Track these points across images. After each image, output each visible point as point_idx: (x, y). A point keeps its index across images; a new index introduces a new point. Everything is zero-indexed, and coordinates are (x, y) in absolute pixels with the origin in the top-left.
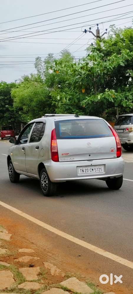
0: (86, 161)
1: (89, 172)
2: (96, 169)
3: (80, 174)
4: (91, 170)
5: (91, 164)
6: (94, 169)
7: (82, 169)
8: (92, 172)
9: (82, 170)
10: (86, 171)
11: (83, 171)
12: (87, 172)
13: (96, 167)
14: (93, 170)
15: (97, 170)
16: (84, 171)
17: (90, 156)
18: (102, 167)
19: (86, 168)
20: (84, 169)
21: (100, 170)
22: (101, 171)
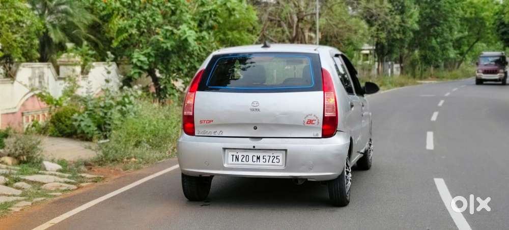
0: (248, 139)
1: (250, 162)
2: (267, 158)
3: (231, 164)
4: (255, 159)
5: (254, 147)
6: (261, 158)
7: (235, 154)
8: (256, 163)
9: (234, 157)
10: (244, 160)
11: (237, 159)
12: (245, 163)
13: (267, 154)
14: (258, 158)
15: (267, 161)
16: (240, 160)
17: (255, 128)
18: (281, 155)
19: (245, 154)
20: (240, 154)
21: (275, 160)
22: (276, 164)
